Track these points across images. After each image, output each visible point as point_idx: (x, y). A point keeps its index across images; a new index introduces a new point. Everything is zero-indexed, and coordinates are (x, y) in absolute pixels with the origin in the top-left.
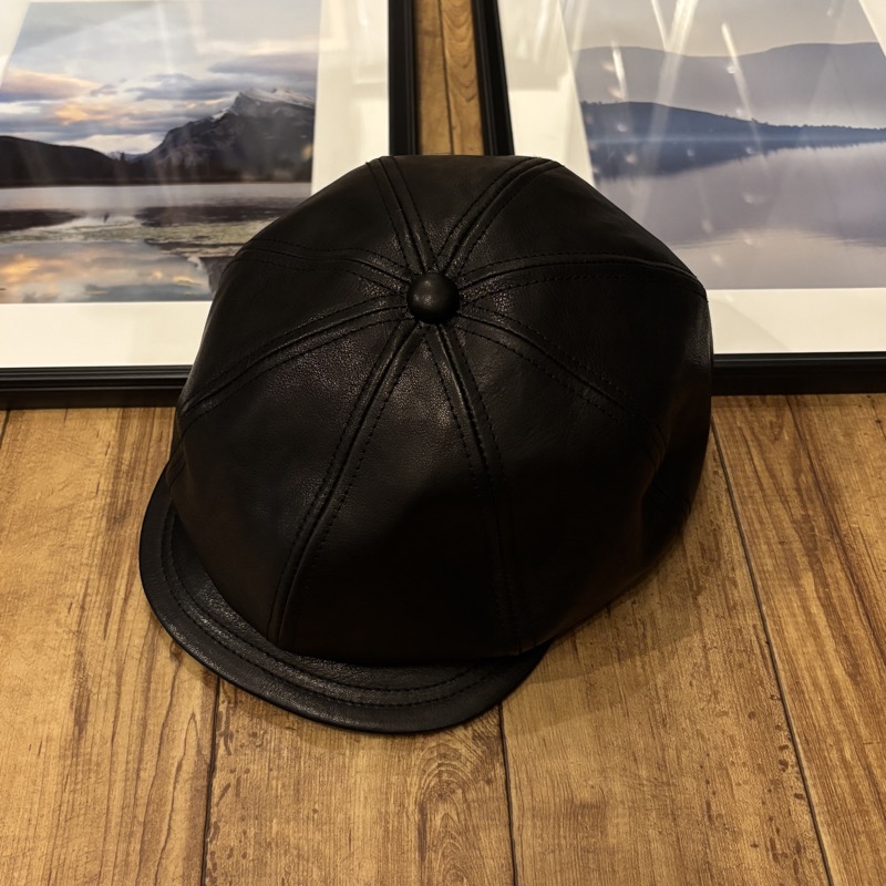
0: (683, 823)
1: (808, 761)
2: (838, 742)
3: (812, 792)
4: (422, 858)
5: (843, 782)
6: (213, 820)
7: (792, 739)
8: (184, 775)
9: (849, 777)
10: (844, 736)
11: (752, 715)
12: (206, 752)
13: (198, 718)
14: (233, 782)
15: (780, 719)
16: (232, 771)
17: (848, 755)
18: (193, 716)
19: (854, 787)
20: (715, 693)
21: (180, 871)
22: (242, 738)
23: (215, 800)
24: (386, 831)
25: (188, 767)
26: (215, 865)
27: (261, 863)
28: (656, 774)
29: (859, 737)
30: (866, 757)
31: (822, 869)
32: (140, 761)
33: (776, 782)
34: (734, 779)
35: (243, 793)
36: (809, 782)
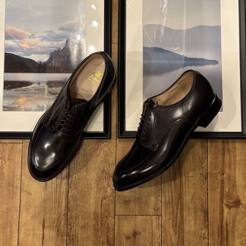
0: (142, 204)
1: (163, 195)
2: (169, 193)
3: (163, 200)
4: (101, 208)
5: (168, 199)
6: (69, 201)
7: (162, 192)
8: (64, 194)
9: (169, 198)
10: (170, 191)
11: (156, 187)
12: (67, 190)
13: (66, 184)
14: (72, 195)
15: (160, 188)
16: (72, 193)
17: (170, 195)
18: (65, 183)
19: (169, 200)
20: (151, 183)
21: (64, 209)
22: (73, 188)
23: (69, 198)
24: (96, 204)
25: (64, 192)
26: (69, 208)
27: (76, 208)
28: (139, 196)
29: (172, 192)
30: (172, 195)
31: (161, 212)
32: (57, 191)
33: (157, 199)
34: (151, 198)
35: (74, 197)
36: (163, 199)
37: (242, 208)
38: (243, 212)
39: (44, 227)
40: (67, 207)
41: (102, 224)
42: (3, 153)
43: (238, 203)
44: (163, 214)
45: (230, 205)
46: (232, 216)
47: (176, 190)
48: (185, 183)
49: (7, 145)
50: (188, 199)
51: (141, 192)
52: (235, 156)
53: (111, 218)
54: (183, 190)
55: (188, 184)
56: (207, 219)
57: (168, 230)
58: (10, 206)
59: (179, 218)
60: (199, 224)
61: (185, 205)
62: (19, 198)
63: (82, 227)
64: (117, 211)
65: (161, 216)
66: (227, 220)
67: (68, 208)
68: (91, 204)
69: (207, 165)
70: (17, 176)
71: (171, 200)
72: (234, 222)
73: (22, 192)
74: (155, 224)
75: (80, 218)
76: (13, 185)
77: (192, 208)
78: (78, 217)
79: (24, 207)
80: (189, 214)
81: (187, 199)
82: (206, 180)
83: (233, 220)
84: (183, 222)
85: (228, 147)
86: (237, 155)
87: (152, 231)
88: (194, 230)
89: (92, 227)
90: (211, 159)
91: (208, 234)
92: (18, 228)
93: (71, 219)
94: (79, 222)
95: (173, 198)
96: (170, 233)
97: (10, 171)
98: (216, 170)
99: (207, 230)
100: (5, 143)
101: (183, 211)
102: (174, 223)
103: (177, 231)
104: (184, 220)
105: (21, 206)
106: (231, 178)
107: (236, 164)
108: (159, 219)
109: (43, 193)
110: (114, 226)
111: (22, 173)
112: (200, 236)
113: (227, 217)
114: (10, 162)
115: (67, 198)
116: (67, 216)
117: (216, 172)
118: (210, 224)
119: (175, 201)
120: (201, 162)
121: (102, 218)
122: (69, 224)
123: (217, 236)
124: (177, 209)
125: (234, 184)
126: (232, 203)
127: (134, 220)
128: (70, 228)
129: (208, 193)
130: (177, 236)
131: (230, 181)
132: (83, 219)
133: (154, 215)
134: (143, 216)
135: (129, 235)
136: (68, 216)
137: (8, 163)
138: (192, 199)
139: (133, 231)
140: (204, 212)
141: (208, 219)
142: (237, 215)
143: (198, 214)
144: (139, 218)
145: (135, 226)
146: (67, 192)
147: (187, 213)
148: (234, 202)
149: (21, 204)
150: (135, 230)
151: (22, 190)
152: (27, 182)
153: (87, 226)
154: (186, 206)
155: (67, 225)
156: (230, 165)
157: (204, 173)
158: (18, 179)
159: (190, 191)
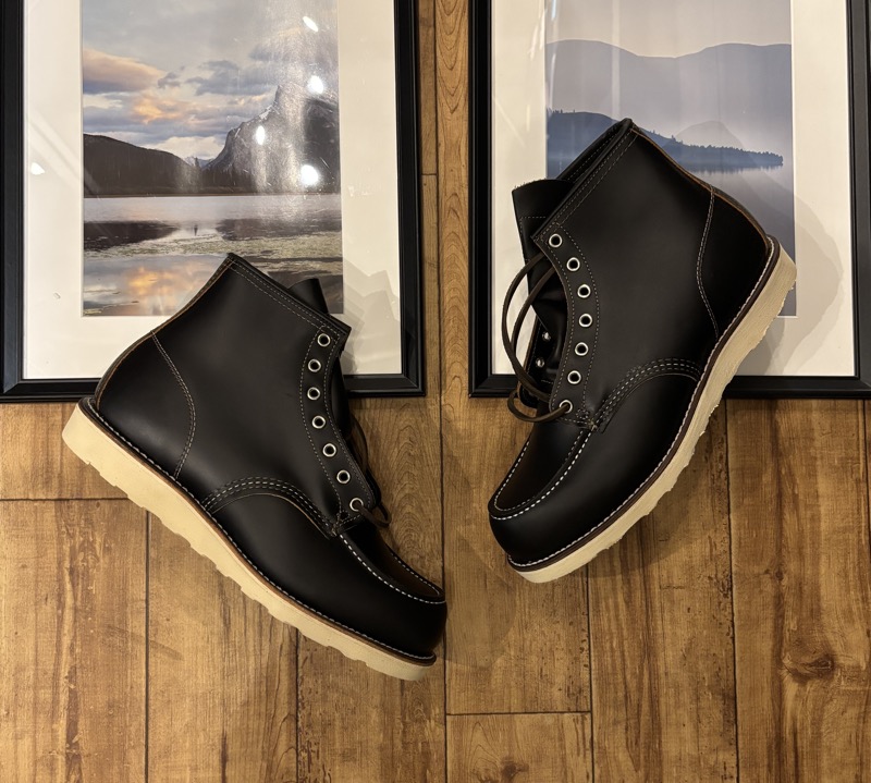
0: (528, 678)
1: (595, 647)
2: (611, 638)
3: (593, 663)
4: (402, 694)
5: (609, 659)
6: (300, 675)
7: (589, 637)
8: (284, 653)
9: (612, 656)
10: (615, 635)
11: (571, 624)
12: (294, 640)
14: (309, 656)
15: (585, 626)
16: (308, 651)
17: (614, 645)
19: (613, 661)
20: (555, 611)
21: (287, 700)
23: (300, 664)
24: (385, 681)
25: (286, 648)
26: (303, 698)
27: (324, 699)
28: (518, 653)
29: (622, 636)
30: (623, 646)
31: (589, 700)
32: (261, 645)
33: (576, 659)
34: (556, 656)
35: (314, 661)
36: (593, 658)
37: (839, 680)
38: (846, 693)
39: (224, 760)
40: (294, 695)
41: (405, 745)
42: (86, 530)
43: (827, 665)
44: (594, 705)
45: (806, 672)
46: (810, 705)
47: (634, 629)
48: (662, 607)
49: (98, 505)
50: (673, 656)
51: (524, 639)
52: (815, 519)
53: (433, 722)
54: (655, 629)
55: (671, 611)
56: (732, 719)
57: (612, 755)
58: (116, 697)
59: (645, 718)
60: (709, 735)
61: (663, 676)
62: (144, 671)
63: (343, 755)
64: (451, 702)
65: (591, 712)
66: (794, 719)
67: (297, 695)
68: (370, 682)
69: (727, 549)
70: (133, 601)
71: (618, 662)
72: (817, 723)
73: (151, 650)
74: (571, 738)
75: (337, 728)
76: (123, 632)
77: (686, 685)
78: (330, 724)
79: (160, 698)
80: (678, 705)
81: (669, 659)
82: (725, 596)
83: (814, 719)
84: (660, 729)
85: (793, 490)
86: (823, 518)
87: (564, 759)
88: (694, 753)
89: (375, 754)
90: (742, 531)
91: (738, 765)
92: (144, 762)
93: (310, 732)
94: (334, 739)
95: (626, 654)
96: (618, 766)
97: (113, 585)
98: (758, 565)
99: (733, 752)
100: (91, 499)
101: (658, 696)
102: (632, 735)
103: (642, 756)
104: (663, 722)
105: (151, 697)
106: (805, 588)
107: (819, 544)
108: (583, 723)
109: (217, 654)
110: (443, 750)
111: (151, 592)
112: (713, 771)
113: (796, 708)
114: (111, 558)
115: (294, 667)
116: (297, 721)
117: (756, 570)
118: (743, 734)
119: (632, 663)
120: (710, 543)
121: (405, 724)
122: (304, 747)
123: (765, 768)
124: (640, 689)
125: (815, 607)
126: (810, 665)
127: (506, 727)
128: (306, 759)
129: (733, 638)
130: (641, 773)
131: (801, 597)
132: (344, 728)
133: (569, 711)
134: (533, 715)
135: (492, 775)
136: (299, 723)
137: (104, 563)
138: (685, 658)
139: (502, 763)
140: (724, 695)
141: (736, 719)
142: (825, 703)
143: (703, 704)
144: (523, 722)
145: (510, 746)
146: (294, 648)
147: (672, 701)
148: (816, 663)
149: (151, 689)
150: (510, 758)
151: (150, 644)
152: (168, 620)
153: (358, 750)
154: (667, 678)
155: (297, 750)
156: (800, 549)
157: (720, 576)
158: (139, 612)
159: (679, 632)
